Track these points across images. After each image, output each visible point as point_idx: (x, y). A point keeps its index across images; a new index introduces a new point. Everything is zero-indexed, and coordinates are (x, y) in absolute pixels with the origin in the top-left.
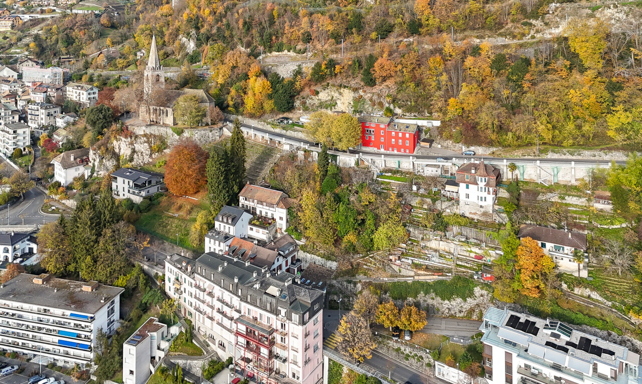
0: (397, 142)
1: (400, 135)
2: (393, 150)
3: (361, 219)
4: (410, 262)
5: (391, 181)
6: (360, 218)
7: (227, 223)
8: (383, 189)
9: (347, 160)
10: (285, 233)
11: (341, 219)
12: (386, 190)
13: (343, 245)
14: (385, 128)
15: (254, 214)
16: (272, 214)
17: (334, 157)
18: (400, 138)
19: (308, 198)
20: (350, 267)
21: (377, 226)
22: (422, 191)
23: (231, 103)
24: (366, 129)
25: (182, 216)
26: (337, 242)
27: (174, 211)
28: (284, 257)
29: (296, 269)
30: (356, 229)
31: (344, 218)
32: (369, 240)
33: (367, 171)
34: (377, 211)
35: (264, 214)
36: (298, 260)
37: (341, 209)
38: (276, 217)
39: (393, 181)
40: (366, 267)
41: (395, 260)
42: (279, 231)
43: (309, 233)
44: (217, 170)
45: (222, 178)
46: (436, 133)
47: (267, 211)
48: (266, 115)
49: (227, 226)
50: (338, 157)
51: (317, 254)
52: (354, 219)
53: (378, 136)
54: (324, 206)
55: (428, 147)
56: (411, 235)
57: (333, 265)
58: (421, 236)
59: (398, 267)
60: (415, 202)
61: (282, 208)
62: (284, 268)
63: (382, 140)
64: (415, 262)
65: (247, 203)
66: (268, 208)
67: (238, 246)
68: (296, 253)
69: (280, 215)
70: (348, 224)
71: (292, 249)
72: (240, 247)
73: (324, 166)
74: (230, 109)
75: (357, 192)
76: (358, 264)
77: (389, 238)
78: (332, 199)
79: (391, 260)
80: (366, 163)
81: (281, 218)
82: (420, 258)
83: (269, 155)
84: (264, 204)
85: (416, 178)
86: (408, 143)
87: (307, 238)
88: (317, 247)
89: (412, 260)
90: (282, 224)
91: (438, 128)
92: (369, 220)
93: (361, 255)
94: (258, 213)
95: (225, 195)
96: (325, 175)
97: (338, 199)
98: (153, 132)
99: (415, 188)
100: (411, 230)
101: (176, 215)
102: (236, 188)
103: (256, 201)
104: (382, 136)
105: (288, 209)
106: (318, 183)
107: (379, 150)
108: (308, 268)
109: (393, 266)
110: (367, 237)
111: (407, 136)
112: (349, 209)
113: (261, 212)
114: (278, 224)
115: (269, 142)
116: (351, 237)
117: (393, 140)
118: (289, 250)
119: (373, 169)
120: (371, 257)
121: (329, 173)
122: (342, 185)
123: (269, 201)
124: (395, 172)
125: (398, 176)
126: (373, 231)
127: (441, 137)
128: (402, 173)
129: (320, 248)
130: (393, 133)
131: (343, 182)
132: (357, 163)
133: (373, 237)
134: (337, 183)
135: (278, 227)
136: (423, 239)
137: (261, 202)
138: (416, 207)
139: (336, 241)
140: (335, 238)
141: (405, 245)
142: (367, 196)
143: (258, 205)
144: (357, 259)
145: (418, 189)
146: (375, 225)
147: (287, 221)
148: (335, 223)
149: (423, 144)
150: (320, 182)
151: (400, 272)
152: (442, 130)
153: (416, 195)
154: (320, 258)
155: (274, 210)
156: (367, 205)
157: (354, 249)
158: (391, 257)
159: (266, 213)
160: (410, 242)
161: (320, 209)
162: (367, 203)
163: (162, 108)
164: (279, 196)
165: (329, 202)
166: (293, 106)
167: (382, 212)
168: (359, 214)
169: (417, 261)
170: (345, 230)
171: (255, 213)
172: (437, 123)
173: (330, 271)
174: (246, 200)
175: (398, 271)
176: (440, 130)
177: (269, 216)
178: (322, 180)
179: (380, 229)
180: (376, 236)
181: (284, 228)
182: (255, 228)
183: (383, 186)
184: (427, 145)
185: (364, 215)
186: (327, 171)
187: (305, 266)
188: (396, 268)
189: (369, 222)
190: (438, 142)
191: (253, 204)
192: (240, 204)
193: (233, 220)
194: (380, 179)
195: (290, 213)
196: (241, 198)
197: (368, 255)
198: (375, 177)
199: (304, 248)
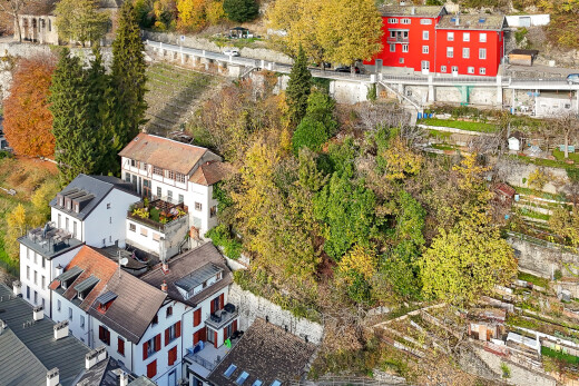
0: (458, 52)
1: (466, 37)
2: (449, 71)
3: (387, 216)
4: (536, 346)
5: (452, 130)
6: (382, 211)
7: (71, 212)
8: (434, 146)
9: (351, 90)
10: (206, 240)
11: (335, 213)
12: (442, 148)
13: (339, 281)
14: (433, 25)
15: (146, 194)
16: (181, 196)
17: (325, 82)
18: (466, 45)
19: (256, 160)
20: (358, 346)
21: (428, 236)
22: (533, 152)
23: (158, 13)
24: (391, 30)
25: (23, 194)
26: (323, 270)
27: (11, 185)
28: (188, 304)
29: (221, 333)
30: (371, 240)
31: (340, 211)
32: (410, 273)
33: (396, 110)
34: (427, 197)
35: (164, 197)
36: (230, 308)
37: (334, 187)
38: (188, 203)
39: (457, 130)
40: (401, 347)
41: (489, 336)
42: (193, 234)
43: (257, 243)
44: (68, 97)
45: (79, 116)
46: (542, 37)
47: (171, 189)
48: (211, 28)
49: (72, 219)
50: (332, 84)
51: (274, 296)
52: (369, 215)
53: (416, 43)
54: (294, 179)
55: (529, 62)
56: (523, 262)
57: (312, 331)
58: (553, 267)
59: (498, 359)
60: (520, 177)
61: (199, 182)
62: (189, 330)
63: (425, 49)
64: (552, 346)
65: (134, 170)
66: (172, 182)
67: (83, 269)
68: (225, 290)
69: (196, 196)
70: (352, 226)
71: (213, 280)
72: (88, 271)
73: (300, 95)
74: (157, 23)
75: (374, 152)
76: (379, 335)
77: (467, 271)
78: (313, 164)
79: (475, 336)
80: (392, 95)
81: (198, 206)
82: (565, 335)
83: (203, 87)
84: (166, 172)
85: (515, 123)
86: (483, 54)
87: (253, 255)
88: (274, 278)
89: (541, 340)
90: (200, 219)
91: (545, 28)
92: (408, 218)
93: (386, 310)
94: (154, 192)
95: (84, 152)
96: (300, 115)
97: (326, 165)
98: (21, 54)
99: (514, 144)
100: (522, 247)
101: (12, 192)
102: (116, 140)
103: (150, 166)
104: (426, 43)
105: (215, 185)
106: (285, 133)
107: (417, 73)
108: (250, 331)
109: (484, 355)
110: (403, 264)
111: (483, 38)
112: (353, 188)
113: (159, 190)
114: (191, 219)
115: (207, 67)
116: (358, 261)
117: (450, 49)
118: (205, 284)
119: (408, 106)
120: (413, 318)
121: (310, 109)
122: (339, 136)
123: (174, 166)
124: (459, 111)
125: (467, 119)
126: (418, 247)
127: (556, 45)
128: (476, 113)
129: (282, 282)
130: (451, 35)
131: (340, 128)
132: (372, 94)
133: (420, 263)
134: (327, 131)
135: (191, 224)
136: (558, 275)
137: (158, 170)
138: (525, 190)
139: (320, 268)
140: (319, 260)
141: (509, 291)
142: (398, 159)
143: (155, 176)
144: (376, 320)
145: (524, 147)
146: (424, 231)
147: (212, 213)
148: (318, 221)
149: (515, 58)
150: (289, 129)
151: (507, 374)
152: (554, 32)
153: (522, 158)
154: (279, 307)
155: (183, 186)
156: (401, 181)
157: (367, 295)
158: (475, 327)
159: (170, 193)
160: (521, 283)
161: (283, 185)
162: (401, 176)
163: (42, 17)
164: (198, 157)
165: (303, 172)
166: (257, 12)
167: (440, 198)
168: (381, 201)
169: (557, 344)
170: (342, 241)
171: (150, 192)
172: (542, 20)
173: (304, 345)
174: (133, 165)
175: (501, 373)
176: (551, 33)
177: (175, 200)
178: (293, 125)
179: (438, 243)
180: (428, 264)
181: (204, 229)
182: (139, 226)
183: (432, 141)
184: (526, 59)
185: (392, 204)
186: (305, 106)
187: (244, 323)
188: (494, 363)
189: (408, 225)
190: (548, 54)
191: (145, 173)
192: (123, 172)
193: (82, 206)
194: (425, 127)
195: (217, 194)
196: (124, 160)
197: (403, 311)
198: (413, 122)
199: (244, 278)
